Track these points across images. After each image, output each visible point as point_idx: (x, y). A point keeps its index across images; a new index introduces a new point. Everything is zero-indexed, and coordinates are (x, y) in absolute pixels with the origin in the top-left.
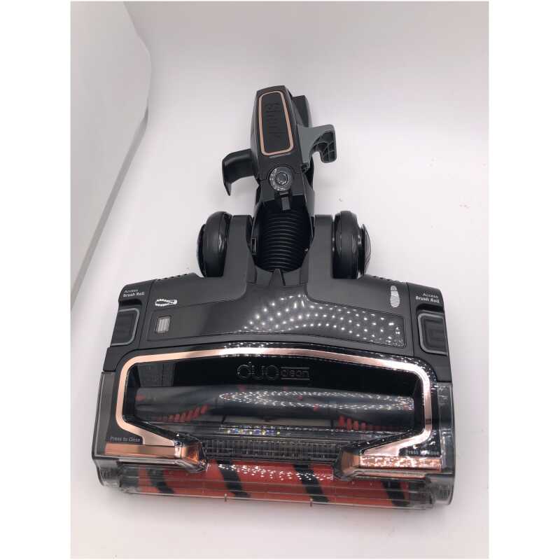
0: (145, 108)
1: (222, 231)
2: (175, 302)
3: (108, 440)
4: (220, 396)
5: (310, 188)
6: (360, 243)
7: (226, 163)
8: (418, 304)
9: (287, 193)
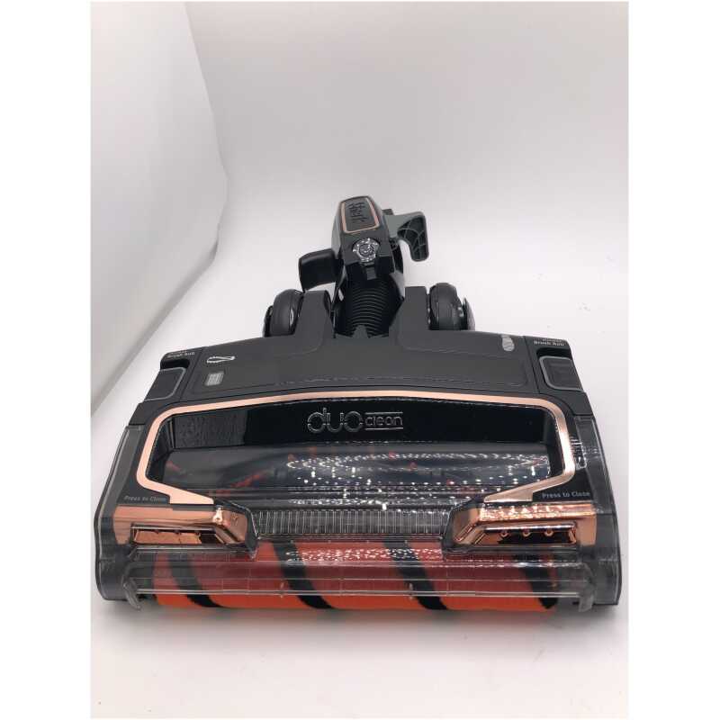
0: (213, 242)
1: (295, 305)
2: (233, 358)
3: (122, 501)
4: (289, 465)
5: (399, 273)
6: (462, 315)
7: (304, 262)
8: (537, 348)
9: (372, 263)
